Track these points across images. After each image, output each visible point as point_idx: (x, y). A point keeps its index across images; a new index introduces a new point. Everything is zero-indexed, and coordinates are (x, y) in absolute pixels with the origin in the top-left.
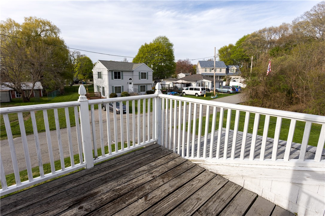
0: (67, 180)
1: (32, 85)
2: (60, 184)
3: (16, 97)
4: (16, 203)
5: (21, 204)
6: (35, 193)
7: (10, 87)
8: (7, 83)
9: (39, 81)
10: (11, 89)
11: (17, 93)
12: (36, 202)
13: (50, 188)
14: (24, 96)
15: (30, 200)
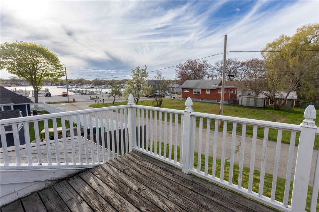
0: (259, 209)
1: (287, 94)
2: (251, 208)
3: (269, 104)
4: (214, 193)
5: (216, 198)
6: (228, 198)
7: (266, 95)
8: (265, 92)
9: (295, 91)
10: (266, 97)
11: (271, 101)
12: (224, 205)
13: (241, 204)
14: (275, 104)
15: (222, 200)
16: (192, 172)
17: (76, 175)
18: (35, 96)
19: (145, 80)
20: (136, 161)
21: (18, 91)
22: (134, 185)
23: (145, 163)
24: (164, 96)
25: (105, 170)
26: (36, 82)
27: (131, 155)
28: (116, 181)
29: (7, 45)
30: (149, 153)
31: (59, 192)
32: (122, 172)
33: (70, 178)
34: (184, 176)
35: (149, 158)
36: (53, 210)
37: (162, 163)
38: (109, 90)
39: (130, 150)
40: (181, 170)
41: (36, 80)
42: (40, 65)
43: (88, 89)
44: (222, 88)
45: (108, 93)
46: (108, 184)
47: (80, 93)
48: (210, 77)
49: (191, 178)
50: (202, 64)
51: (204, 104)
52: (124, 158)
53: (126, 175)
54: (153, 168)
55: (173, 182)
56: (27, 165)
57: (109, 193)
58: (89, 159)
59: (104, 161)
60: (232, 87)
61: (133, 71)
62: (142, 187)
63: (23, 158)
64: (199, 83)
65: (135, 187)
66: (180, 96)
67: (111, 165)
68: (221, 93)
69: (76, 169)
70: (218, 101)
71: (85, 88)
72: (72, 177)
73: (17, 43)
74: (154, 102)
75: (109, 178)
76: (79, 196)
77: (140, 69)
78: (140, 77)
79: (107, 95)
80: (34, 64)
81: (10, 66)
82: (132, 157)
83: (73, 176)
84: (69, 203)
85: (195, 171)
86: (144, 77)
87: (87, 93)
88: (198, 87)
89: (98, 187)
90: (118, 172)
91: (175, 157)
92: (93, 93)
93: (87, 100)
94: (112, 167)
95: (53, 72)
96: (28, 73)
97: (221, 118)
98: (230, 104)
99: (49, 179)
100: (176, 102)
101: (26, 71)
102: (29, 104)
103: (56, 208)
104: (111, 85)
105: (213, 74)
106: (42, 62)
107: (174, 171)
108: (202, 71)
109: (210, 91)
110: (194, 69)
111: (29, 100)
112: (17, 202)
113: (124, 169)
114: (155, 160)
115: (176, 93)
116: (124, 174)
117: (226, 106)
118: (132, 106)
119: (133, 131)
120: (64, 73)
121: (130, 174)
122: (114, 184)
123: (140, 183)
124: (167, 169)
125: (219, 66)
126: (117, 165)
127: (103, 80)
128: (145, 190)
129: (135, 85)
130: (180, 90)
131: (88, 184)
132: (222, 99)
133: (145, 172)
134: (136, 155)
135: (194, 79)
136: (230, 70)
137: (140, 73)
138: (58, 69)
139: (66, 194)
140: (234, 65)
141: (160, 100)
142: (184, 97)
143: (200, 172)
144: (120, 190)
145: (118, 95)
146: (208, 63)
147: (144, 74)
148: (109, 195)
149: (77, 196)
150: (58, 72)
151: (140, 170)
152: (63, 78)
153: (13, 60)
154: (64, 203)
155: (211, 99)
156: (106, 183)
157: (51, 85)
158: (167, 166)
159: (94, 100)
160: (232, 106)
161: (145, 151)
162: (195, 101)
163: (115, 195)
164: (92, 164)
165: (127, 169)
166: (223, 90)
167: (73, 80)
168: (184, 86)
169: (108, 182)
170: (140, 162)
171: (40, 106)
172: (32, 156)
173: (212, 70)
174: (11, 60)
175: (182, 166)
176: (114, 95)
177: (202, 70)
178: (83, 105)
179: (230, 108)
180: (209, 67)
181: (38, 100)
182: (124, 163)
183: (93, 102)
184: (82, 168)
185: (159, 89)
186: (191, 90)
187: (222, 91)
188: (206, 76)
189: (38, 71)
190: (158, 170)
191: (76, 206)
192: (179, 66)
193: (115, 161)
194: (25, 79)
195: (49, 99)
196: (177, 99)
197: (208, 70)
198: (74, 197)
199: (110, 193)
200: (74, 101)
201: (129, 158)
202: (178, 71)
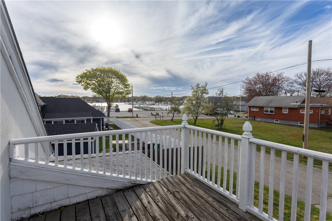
16: (251, 210)
17: (130, 188)
18: (108, 111)
19: (205, 97)
20: (187, 185)
21: (97, 107)
22: (182, 210)
23: (196, 188)
24: (226, 115)
25: (156, 189)
26: (109, 99)
27: (183, 177)
28: (164, 202)
29: (93, 70)
30: (201, 178)
31: (116, 202)
32: (172, 193)
33: (126, 190)
34: (240, 213)
35: (201, 183)
36: (110, 217)
37: (215, 193)
38: (168, 107)
39: (182, 172)
40: (237, 205)
41: (109, 97)
42: (113, 85)
43: (150, 105)
44: (305, 106)
45: (168, 109)
46: (157, 203)
47: (143, 109)
48: (289, 92)
49: (249, 218)
50: (276, 78)
51: (279, 126)
52: (175, 179)
53: (175, 198)
54: (204, 196)
55: (225, 217)
56: (95, 172)
57: (158, 212)
58: (143, 175)
59: (156, 179)
60: (323, 105)
61: (193, 88)
62: (190, 214)
63: (94, 166)
64: (272, 100)
65: (183, 213)
66: (246, 115)
67: (162, 184)
68: (305, 113)
69: (131, 183)
70: (300, 123)
71: (147, 104)
72: (127, 189)
73: (99, 68)
74: (214, 121)
75: (159, 198)
76: (131, 209)
77: (200, 86)
78: (200, 94)
79: (166, 111)
80: (110, 84)
81: (93, 86)
82: (184, 180)
83: (129, 189)
84: (123, 214)
85: (256, 210)
86: (204, 94)
87: (149, 110)
88: (270, 105)
89: (148, 204)
90: (167, 193)
91: (231, 188)
92: (154, 109)
93: (148, 116)
94: (163, 186)
95: (122, 91)
96: (104, 92)
97: (289, 150)
98: (321, 128)
99: (110, 187)
100: (241, 121)
101: (103, 90)
102: (103, 118)
103: (112, 216)
104: (171, 102)
105: (293, 88)
106: (115, 82)
107: (229, 205)
108: (276, 86)
109: (288, 110)
110: (266, 83)
111: (103, 115)
112: (86, 202)
113: (174, 191)
114: (207, 187)
115: (241, 112)
116: (174, 197)
117: (314, 130)
118: (186, 126)
119: (185, 152)
120: (130, 91)
121: (179, 197)
122: (163, 205)
123: (188, 210)
124: (221, 200)
125: (302, 79)
126: (168, 185)
127: (163, 97)
128: (193, 219)
129: (194, 102)
130: (246, 109)
131: (140, 199)
132: (307, 122)
133: (195, 199)
134: (188, 178)
135: (264, 95)
136: (320, 84)
137: (199, 90)
138: (127, 88)
139: (121, 204)
140: (327, 77)
141: (221, 119)
142: (251, 117)
143: (262, 213)
144: (168, 213)
145: (177, 113)
146: (284, 75)
147: (204, 91)
148: (157, 215)
149: (129, 208)
150: (126, 91)
151: (190, 195)
152: (130, 96)
153: (96, 81)
154: (118, 213)
155: (291, 120)
156: (156, 202)
157: (121, 101)
158: (221, 197)
159: (154, 116)
160: (325, 131)
161: (197, 176)
162: (267, 122)
163: (162, 216)
164: (145, 180)
165: (177, 192)
166: (307, 109)
167: (138, 97)
168: (251, 103)
169: (158, 202)
170: (191, 186)
171: (111, 120)
172: (99, 164)
173: (290, 85)
174: (94, 82)
175: (239, 200)
176: (173, 112)
177: (277, 84)
178: (144, 120)
179: (321, 134)
180: (287, 81)
181: (110, 114)
182: (174, 184)
183: (153, 119)
184: (136, 183)
185: (220, 107)
186: (261, 108)
187: (305, 110)
188: (283, 91)
189: (112, 89)
190: (210, 199)
191: (128, 218)
192: (245, 81)
193: (166, 181)
194: (102, 97)
195: (118, 114)
196: (242, 118)
197: (285, 85)
198: (127, 209)
199: (158, 214)
200: (137, 117)
201: (180, 180)
202: (245, 87)
